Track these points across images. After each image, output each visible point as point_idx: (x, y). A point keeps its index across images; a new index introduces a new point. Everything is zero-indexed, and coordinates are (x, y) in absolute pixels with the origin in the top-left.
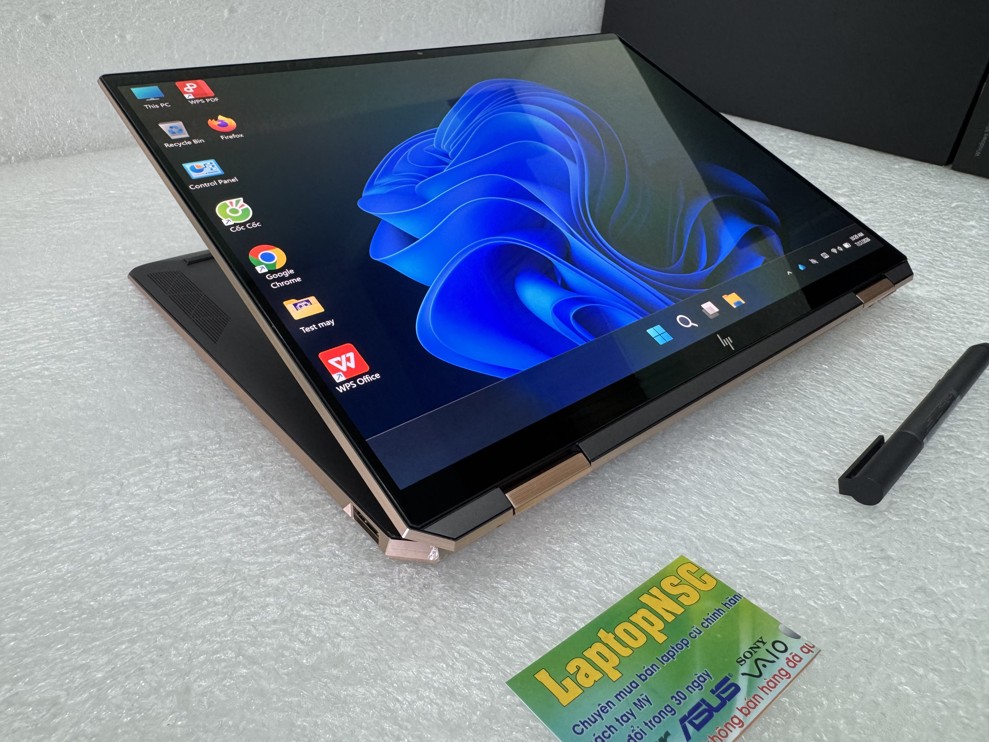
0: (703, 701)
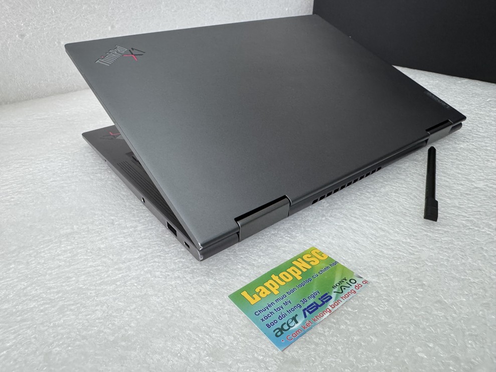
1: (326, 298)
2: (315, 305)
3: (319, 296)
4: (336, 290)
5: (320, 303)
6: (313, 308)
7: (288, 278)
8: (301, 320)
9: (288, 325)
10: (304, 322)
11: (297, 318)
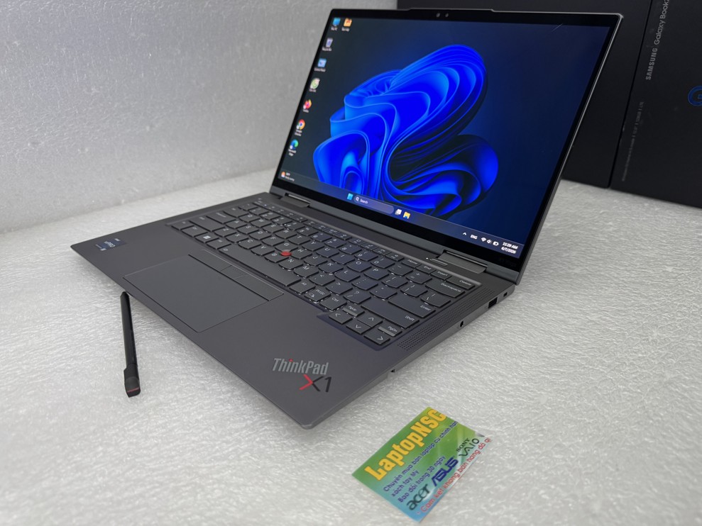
0: (442, 469)
1: (452, 463)
2: (442, 471)
3: (446, 461)
4: (460, 453)
5: (447, 468)
6: (442, 475)
7: (410, 446)
8: (432, 489)
9: (420, 496)
10: (435, 491)
11: (428, 488)
